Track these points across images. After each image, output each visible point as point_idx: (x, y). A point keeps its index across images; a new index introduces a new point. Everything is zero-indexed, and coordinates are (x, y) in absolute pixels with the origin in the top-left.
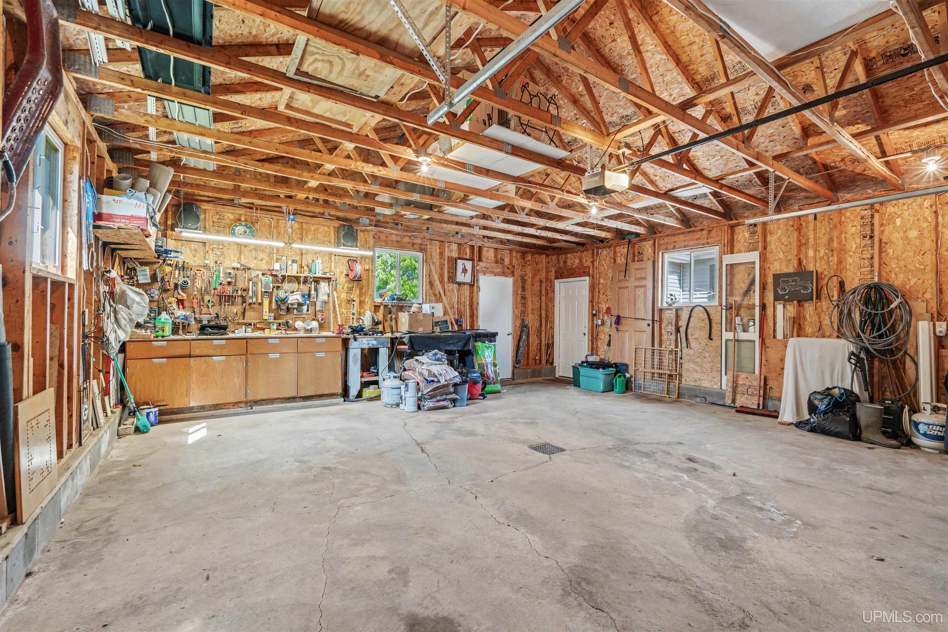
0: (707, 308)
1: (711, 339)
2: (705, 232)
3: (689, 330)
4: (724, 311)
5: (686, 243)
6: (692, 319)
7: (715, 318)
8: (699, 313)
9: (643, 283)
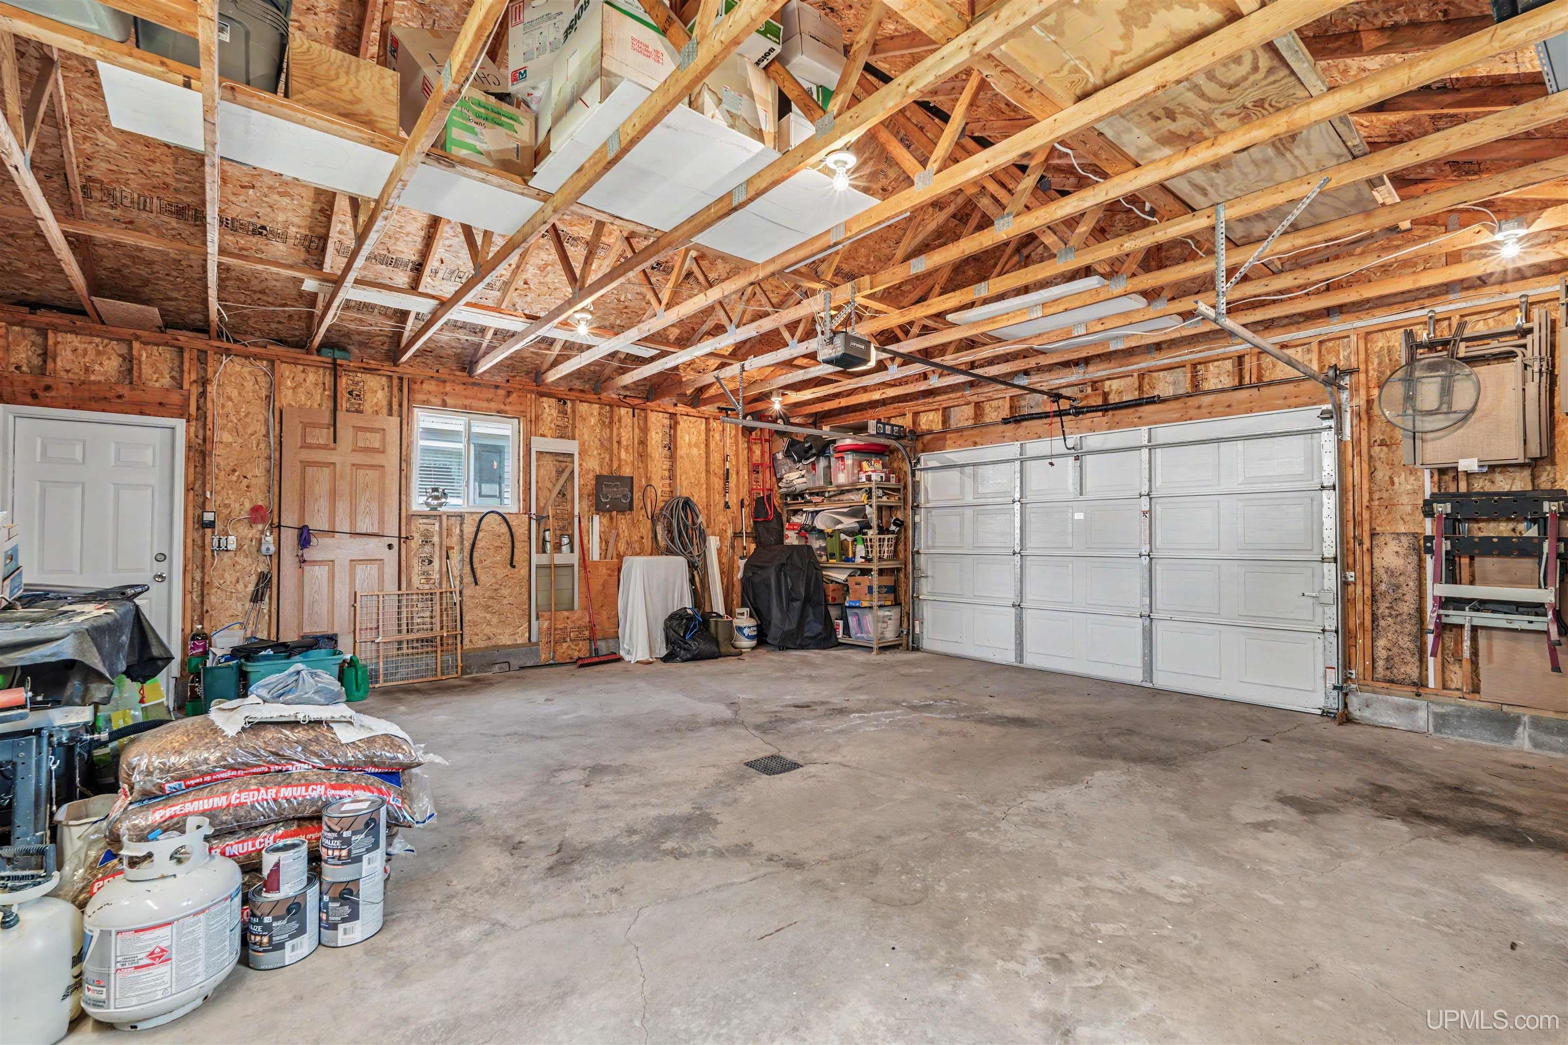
0: (507, 517)
1: (514, 567)
2: (501, 392)
3: (475, 554)
4: (534, 523)
5: (467, 402)
6: (481, 534)
7: (520, 532)
8: (492, 524)
9: (377, 459)
